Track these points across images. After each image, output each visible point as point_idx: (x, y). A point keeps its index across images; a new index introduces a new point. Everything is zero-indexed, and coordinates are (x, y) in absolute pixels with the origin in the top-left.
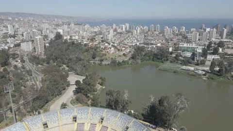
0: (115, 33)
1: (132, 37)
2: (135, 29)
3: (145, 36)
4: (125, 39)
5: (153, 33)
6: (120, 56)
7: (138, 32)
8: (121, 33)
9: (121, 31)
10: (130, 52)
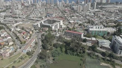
0: (23, 6)
1: (36, 10)
2: (38, 3)
3: (46, 9)
4: (31, 13)
5: (50, 6)
6: (22, 58)
7: (40, 5)
8: (27, 7)
9: (28, 5)
10: (36, 43)
